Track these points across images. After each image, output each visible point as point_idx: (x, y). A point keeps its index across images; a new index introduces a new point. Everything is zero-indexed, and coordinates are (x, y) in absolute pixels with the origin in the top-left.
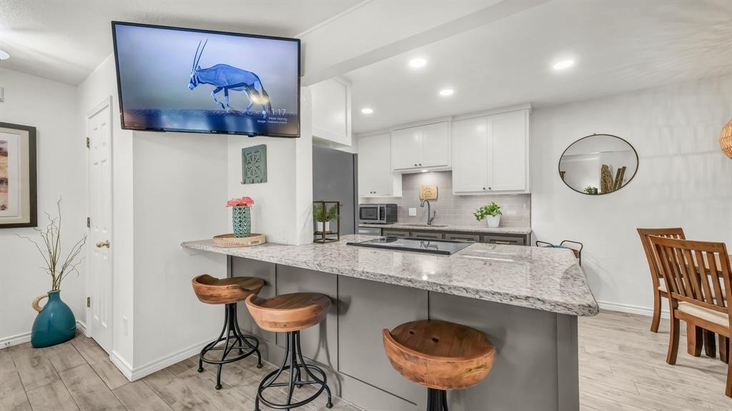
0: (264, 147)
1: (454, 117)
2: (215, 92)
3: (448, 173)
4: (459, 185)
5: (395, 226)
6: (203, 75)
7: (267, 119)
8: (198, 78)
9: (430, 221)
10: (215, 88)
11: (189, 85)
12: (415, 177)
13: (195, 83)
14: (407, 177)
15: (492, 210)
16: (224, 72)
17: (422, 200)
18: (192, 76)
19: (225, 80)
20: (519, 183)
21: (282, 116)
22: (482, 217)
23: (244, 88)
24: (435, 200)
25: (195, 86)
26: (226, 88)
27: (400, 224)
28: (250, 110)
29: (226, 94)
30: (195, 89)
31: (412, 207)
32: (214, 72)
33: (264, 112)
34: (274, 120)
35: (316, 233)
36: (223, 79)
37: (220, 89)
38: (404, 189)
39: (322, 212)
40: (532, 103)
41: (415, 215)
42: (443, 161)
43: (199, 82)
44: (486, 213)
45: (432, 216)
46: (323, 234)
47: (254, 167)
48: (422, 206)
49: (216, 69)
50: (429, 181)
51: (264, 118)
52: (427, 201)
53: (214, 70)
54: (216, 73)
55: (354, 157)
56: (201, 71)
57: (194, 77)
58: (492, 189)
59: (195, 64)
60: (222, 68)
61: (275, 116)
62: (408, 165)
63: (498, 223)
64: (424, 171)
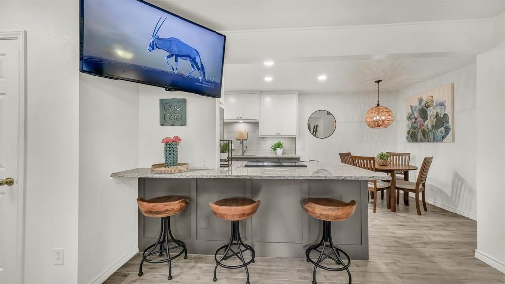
0: (185, 100)
2: (168, 57)
4: (263, 131)
6: (161, 42)
7: (201, 83)
8: (156, 44)
9: (243, 153)
10: (168, 54)
11: (149, 48)
12: (233, 125)
13: (153, 47)
14: (226, 124)
15: (279, 146)
16: (176, 45)
17: (238, 139)
18: (151, 41)
19: (176, 50)
21: (211, 83)
22: (275, 149)
23: (189, 58)
24: (246, 139)
25: (154, 49)
26: (177, 56)
28: (191, 75)
29: (176, 61)
30: (153, 51)
32: (169, 43)
33: (200, 78)
34: (206, 84)
35: (222, 161)
36: (175, 50)
37: (171, 56)
40: (299, 91)
41: (233, 148)
42: (253, 117)
43: (157, 47)
44: (277, 147)
45: (244, 149)
47: (173, 115)
49: (171, 41)
50: (242, 128)
51: (200, 81)
52: (241, 140)
53: (168, 41)
54: (170, 44)
55: (223, 110)
56: (159, 39)
57: (153, 42)
58: (281, 134)
59: (155, 33)
60: (175, 41)
61: (207, 82)
62: (233, 118)
63: (281, 153)
64: (240, 122)
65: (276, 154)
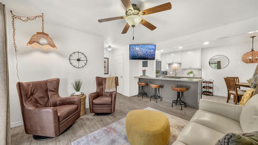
0: (147, 61)
1: (182, 51)
3: (180, 64)
4: (183, 67)
5: (167, 76)
9: (176, 75)
12: (172, 65)
14: (170, 64)
15: (191, 72)
17: (173, 70)
20: (198, 66)
22: (189, 74)
24: (177, 70)
27: (168, 75)
31: (171, 71)
35: (156, 76)
38: (169, 67)
39: (157, 72)
40: (202, 48)
41: (172, 73)
42: (179, 61)
44: (190, 73)
45: (176, 74)
46: (158, 76)
47: (145, 65)
48: (174, 71)
50: (175, 66)
52: (175, 70)
55: (161, 62)
58: (191, 68)
62: (170, 62)
63: (193, 76)
64: (174, 63)
65: (190, 76)
